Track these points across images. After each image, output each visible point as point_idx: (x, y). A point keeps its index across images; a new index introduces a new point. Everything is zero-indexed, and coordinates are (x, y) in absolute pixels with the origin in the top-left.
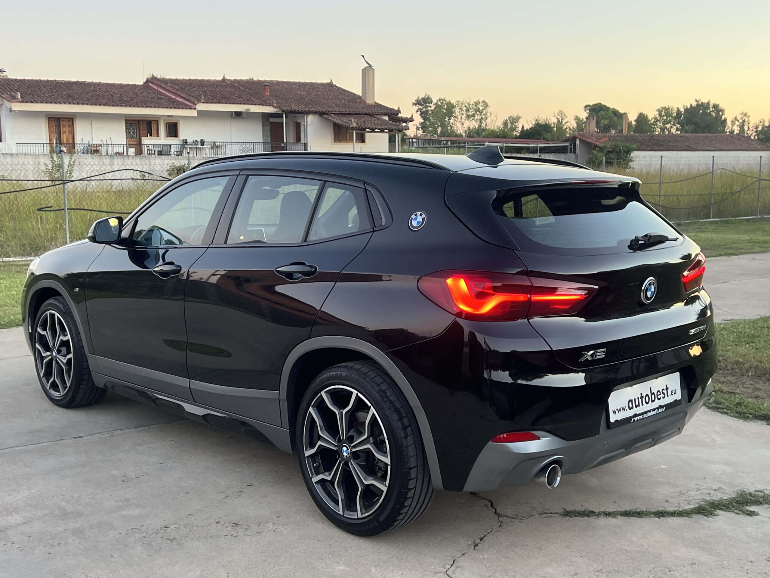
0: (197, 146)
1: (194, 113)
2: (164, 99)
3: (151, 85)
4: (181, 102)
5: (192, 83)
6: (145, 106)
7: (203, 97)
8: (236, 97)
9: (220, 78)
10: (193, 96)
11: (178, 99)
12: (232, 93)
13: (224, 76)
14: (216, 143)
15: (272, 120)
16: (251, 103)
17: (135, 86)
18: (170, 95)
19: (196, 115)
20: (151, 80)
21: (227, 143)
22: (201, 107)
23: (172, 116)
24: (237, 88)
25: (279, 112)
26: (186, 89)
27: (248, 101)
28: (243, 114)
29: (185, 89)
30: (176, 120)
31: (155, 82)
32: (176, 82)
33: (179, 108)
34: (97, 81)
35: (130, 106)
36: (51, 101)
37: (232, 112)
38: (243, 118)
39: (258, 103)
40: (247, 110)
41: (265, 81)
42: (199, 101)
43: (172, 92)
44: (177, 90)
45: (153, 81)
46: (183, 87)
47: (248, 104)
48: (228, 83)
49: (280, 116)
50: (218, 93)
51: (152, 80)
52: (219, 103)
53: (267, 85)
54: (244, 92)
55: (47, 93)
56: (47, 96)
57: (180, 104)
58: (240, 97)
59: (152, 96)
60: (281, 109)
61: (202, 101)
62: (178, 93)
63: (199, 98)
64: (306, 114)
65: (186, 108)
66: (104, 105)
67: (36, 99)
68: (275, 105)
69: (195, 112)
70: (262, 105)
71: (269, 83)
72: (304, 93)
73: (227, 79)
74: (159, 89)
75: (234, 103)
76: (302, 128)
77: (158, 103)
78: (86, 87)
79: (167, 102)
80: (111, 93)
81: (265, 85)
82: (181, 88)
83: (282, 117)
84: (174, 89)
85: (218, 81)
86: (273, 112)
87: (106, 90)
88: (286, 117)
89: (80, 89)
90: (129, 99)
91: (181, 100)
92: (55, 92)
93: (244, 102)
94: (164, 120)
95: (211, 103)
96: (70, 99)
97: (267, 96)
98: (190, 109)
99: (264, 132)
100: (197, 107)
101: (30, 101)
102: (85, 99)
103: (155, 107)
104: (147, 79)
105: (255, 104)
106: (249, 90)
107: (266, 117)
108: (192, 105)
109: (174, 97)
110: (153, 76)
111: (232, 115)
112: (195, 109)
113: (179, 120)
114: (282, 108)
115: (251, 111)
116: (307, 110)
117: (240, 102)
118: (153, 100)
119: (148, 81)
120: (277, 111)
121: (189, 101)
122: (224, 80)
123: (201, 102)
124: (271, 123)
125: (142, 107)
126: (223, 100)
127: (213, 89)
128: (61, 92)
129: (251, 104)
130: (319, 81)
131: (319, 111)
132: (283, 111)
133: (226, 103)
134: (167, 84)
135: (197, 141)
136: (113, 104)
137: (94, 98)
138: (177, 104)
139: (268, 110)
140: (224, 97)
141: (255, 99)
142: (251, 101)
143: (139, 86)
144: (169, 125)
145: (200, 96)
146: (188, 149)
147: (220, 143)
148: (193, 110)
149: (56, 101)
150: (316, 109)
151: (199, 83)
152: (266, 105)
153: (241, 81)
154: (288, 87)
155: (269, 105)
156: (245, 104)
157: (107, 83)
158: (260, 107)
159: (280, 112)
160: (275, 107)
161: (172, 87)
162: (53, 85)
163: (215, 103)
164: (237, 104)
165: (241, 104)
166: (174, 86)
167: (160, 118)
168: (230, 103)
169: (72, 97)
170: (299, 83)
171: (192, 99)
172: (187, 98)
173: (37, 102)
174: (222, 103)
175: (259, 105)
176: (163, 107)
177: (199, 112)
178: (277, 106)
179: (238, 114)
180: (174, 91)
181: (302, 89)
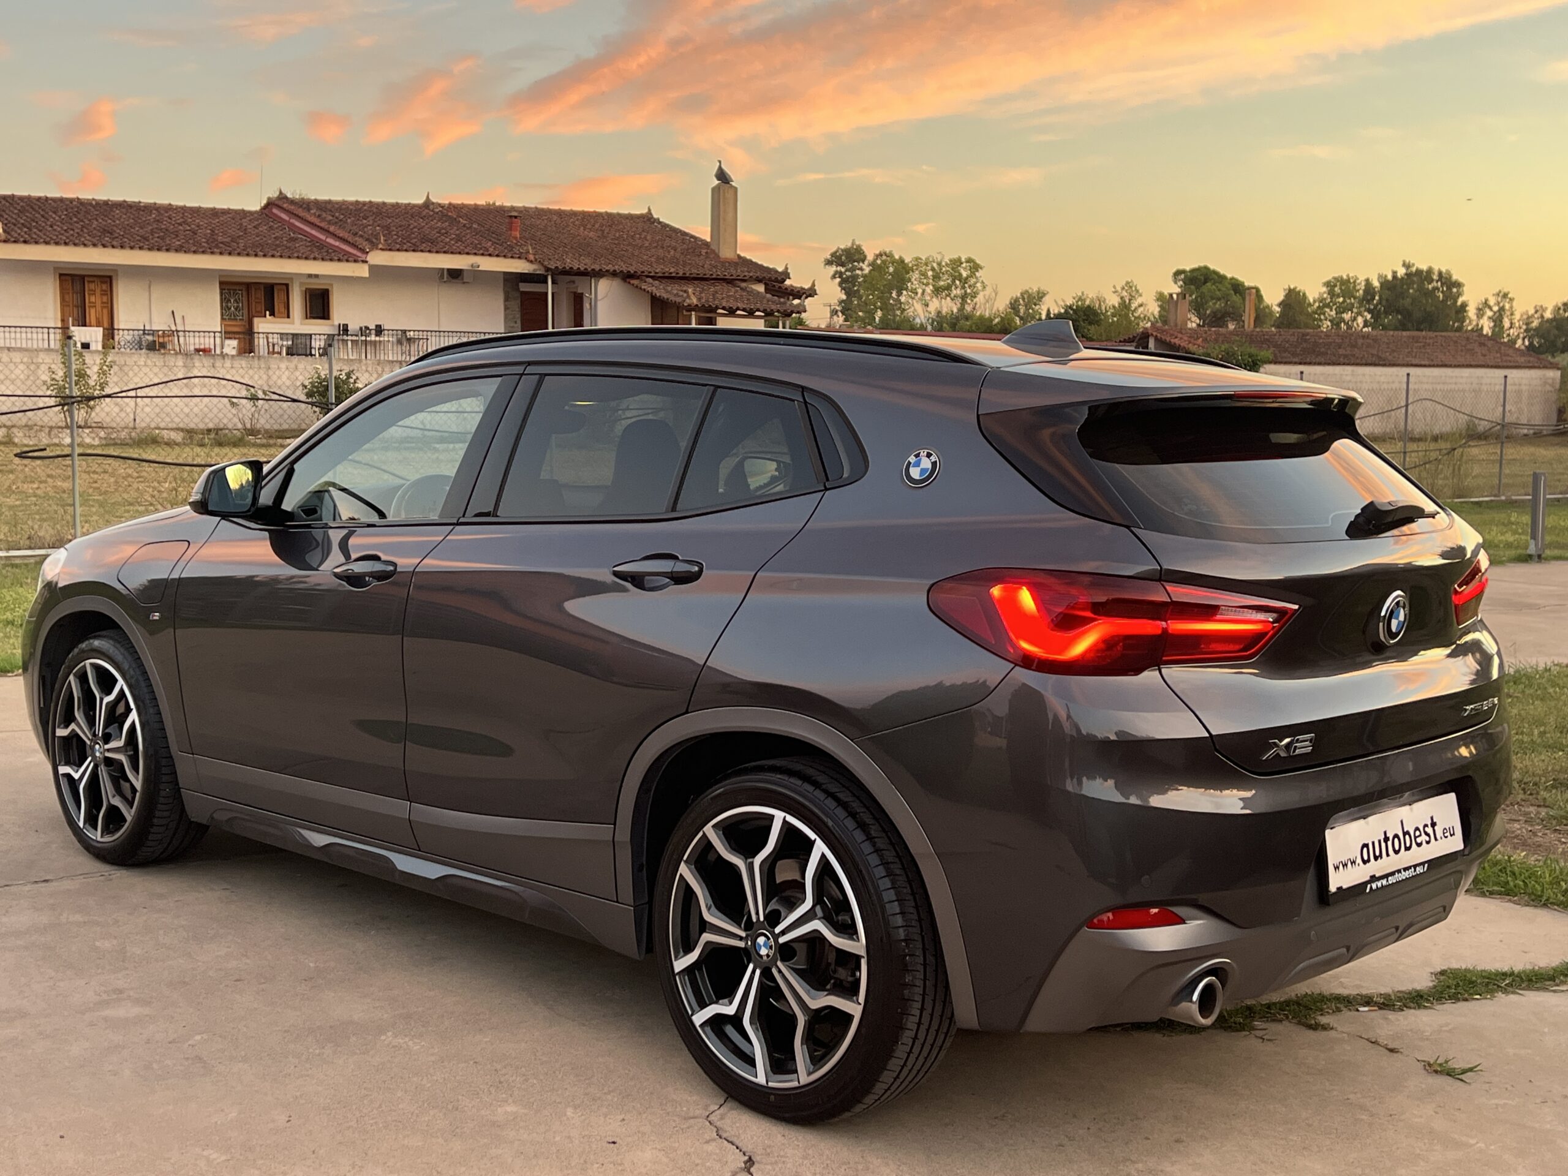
0: (368, 339)
1: (363, 271)
2: (302, 240)
3: (275, 211)
4: (337, 247)
5: (360, 209)
6: (262, 254)
7: (382, 238)
8: (451, 240)
9: (420, 201)
10: (361, 236)
11: (330, 241)
12: (443, 231)
13: (428, 197)
14: (408, 333)
15: (525, 287)
16: (481, 252)
17: (243, 214)
18: (314, 232)
19: (367, 275)
20: (277, 202)
21: (429, 333)
22: (378, 258)
23: (317, 276)
24: (453, 221)
25: (538, 272)
26: (349, 221)
27: (475, 247)
28: (465, 274)
29: (346, 222)
30: (325, 284)
31: (285, 206)
32: (329, 207)
33: (331, 260)
34: (163, 200)
35: (230, 254)
36: (67, 241)
37: (443, 269)
38: (464, 283)
39: (497, 252)
40: (472, 266)
41: (513, 208)
42: (374, 246)
43: (318, 226)
44: (329, 222)
45: (280, 203)
46: (342, 217)
47: (475, 254)
48: (437, 210)
49: (541, 279)
50: (416, 230)
51: (278, 204)
52: (414, 251)
53: (516, 217)
54: (468, 228)
55: (59, 223)
56: (59, 229)
57: (334, 251)
58: (459, 239)
59: (277, 234)
60: (542, 264)
61: (380, 246)
62: (332, 229)
63: (374, 240)
64: (595, 276)
65: (347, 261)
66: (177, 251)
67: (34, 236)
68: (531, 257)
69: (366, 267)
70: (505, 256)
71: (521, 212)
72: (591, 234)
73: (433, 203)
74: (292, 221)
75: (445, 252)
76: (586, 306)
77: (289, 248)
78: (141, 213)
79: (307, 247)
80: (193, 226)
81: (511, 217)
82: (337, 218)
83: (546, 282)
84: (324, 220)
85: (415, 206)
86: (526, 272)
87: (182, 220)
88: (553, 283)
89: (129, 217)
90: (228, 240)
91: (337, 244)
92: (75, 222)
93: (466, 250)
94: (301, 284)
95: (398, 250)
96: (107, 238)
97: (516, 238)
98: (355, 261)
99: (508, 311)
100: (368, 259)
101: (22, 239)
102: (139, 238)
103: (281, 256)
104: (269, 198)
105: (490, 255)
106: (479, 224)
107: (512, 280)
108: (359, 254)
109: (323, 237)
110: (281, 193)
111: (442, 276)
112: (366, 262)
113: (332, 285)
114: (546, 263)
115: (480, 269)
116: (597, 268)
117: (458, 250)
118: (278, 242)
119: (270, 204)
120: (534, 270)
121: (354, 245)
122: (428, 204)
123: (377, 249)
124: (524, 293)
125: (256, 255)
126: (424, 245)
127: (404, 223)
128: (87, 222)
129: (483, 255)
130: (625, 211)
131: (622, 271)
132: (548, 269)
133: (430, 251)
134: (309, 210)
135: (367, 328)
136: (194, 248)
137: (157, 235)
138: (327, 251)
139: (516, 268)
140: (425, 239)
141: (490, 244)
142: (481, 249)
143: (251, 213)
144: (310, 295)
145: (377, 237)
146: (350, 343)
147: (416, 333)
148: (359, 265)
149: (77, 241)
150: (616, 267)
151: (375, 210)
152: (512, 257)
153: (463, 206)
154: (559, 221)
155: (519, 258)
156: (468, 254)
157: (185, 206)
158: (501, 260)
159: (541, 272)
160: (531, 262)
161: (319, 216)
162: (72, 208)
163: (406, 250)
164: (452, 253)
165: (460, 253)
166: (324, 215)
167: (292, 279)
168: (437, 252)
169: (111, 234)
170: (583, 213)
171: (359, 241)
172: (350, 239)
173: (37, 243)
174: (422, 251)
175: (497, 256)
176: (298, 258)
177: (373, 269)
178: (536, 260)
179: (455, 275)
180: (322, 225)
181: (589, 226)
